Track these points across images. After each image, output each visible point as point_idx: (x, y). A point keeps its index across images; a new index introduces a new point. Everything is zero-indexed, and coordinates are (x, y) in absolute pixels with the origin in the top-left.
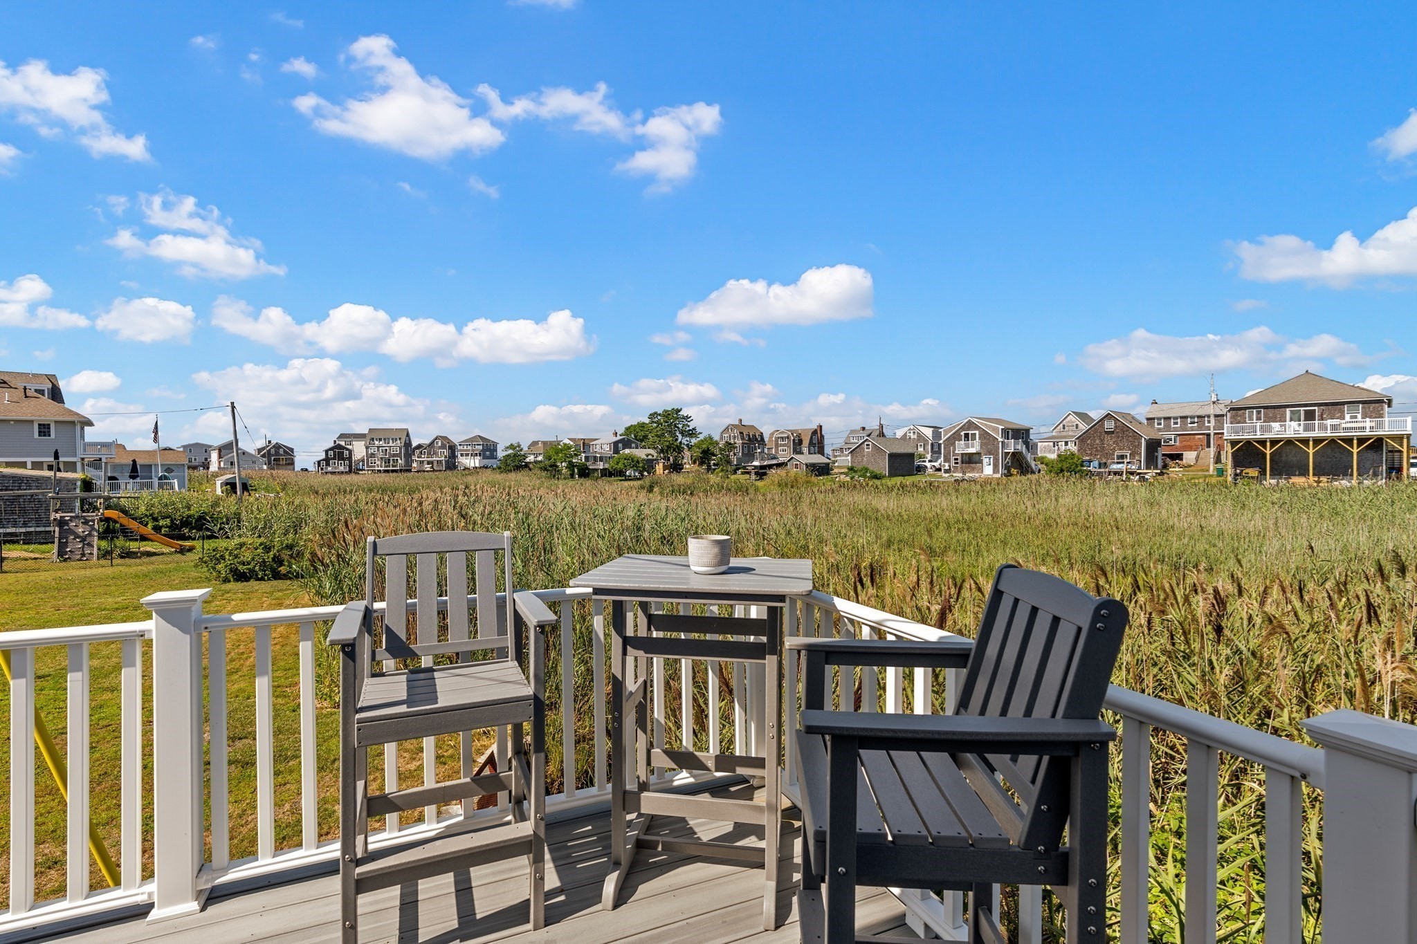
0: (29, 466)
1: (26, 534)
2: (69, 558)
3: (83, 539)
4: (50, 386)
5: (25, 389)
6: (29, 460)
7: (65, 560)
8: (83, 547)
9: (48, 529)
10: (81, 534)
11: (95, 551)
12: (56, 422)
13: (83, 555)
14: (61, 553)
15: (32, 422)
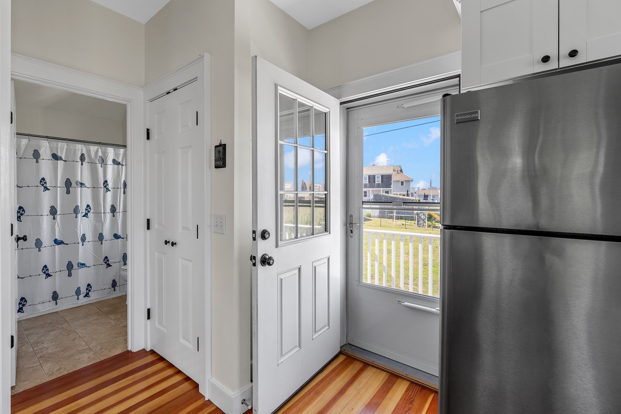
0: (398, 195)
1: (405, 217)
2: (420, 226)
3: (423, 220)
4: (400, 169)
5: (398, 171)
6: (398, 193)
7: (419, 227)
8: (423, 223)
9: (412, 216)
10: (423, 218)
11: (426, 225)
12: (405, 181)
13: (423, 225)
14: (418, 224)
15: (399, 181)
